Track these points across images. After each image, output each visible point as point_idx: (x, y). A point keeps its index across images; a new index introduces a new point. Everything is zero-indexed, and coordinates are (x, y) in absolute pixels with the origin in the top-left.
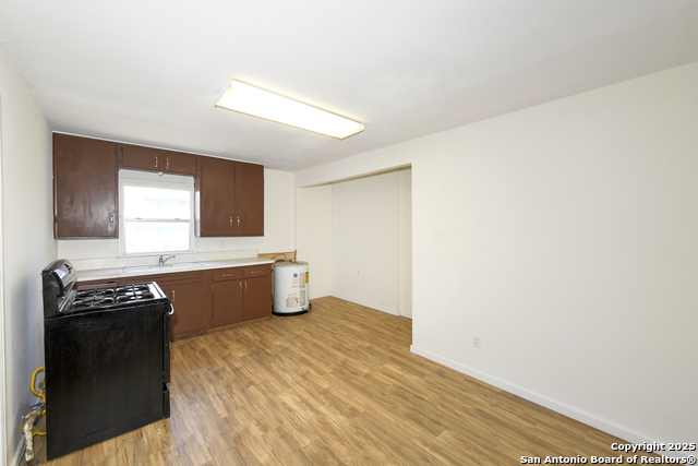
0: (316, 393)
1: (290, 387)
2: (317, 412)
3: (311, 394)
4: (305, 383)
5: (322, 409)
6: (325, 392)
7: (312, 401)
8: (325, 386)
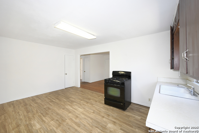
0: (73, 112)
1: (81, 113)
2: (73, 108)
3: (74, 111)
4: (76, 114)
5: (72, 109)
6: (70, 112)
7: (74, 110)
8: (70, 114)
